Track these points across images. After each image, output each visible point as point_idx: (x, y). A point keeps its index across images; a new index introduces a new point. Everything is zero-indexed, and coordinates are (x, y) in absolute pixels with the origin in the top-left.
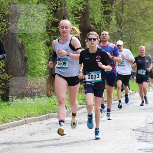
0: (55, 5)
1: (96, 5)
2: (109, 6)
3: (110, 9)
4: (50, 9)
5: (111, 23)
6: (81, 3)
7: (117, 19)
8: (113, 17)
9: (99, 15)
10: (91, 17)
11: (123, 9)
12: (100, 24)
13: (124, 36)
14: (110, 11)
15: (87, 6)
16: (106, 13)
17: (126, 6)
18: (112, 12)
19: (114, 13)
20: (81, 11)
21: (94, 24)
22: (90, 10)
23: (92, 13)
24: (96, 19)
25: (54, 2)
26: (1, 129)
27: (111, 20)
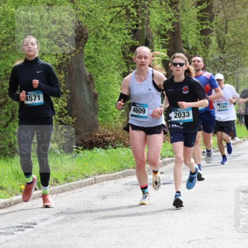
0: (134, 23)
1: (190, 22)
2: (207, 24)
3: (209, 27)
4: (128, 29)
5: (210, 46)
6: (170, 20)
7: (219, 42)
8: (213, 39)
9: (195, 36)
10: (183, 38)
11: (226, 27)
12: (196, 48)
13: (228, 64)
14: (209, 30)
15: (178, 24)
16: (204, 32)
17: (231, 24)
18: (212, 31)
19: (214, 33)
20: (169, 30)
21: (188, 49)
22: (182, 29)
23: (185, 33)
24: (190, 41)
25: (134, 19)
26: (63, 191)
27: (211, 42)
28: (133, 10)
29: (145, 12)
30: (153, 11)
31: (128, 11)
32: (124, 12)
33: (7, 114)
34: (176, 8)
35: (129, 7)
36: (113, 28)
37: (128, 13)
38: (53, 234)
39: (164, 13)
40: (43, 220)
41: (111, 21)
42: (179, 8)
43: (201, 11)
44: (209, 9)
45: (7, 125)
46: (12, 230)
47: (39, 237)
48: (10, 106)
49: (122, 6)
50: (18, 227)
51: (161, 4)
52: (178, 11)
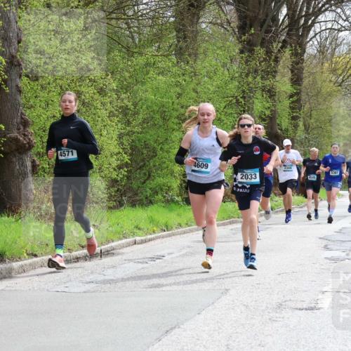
0: (242, 109)
1: (284, 110)
2: (297, 112)
3: (298, 114)
4: (236, 113)
5: (299, 128)
6: (269, 108)
7: (305, 125)
8: (301, 124)
9: (287, 120)
10: (278, 122)
11: (311, 115)
12: (288, 129)
13: (311, 142)
14: (297, 116)
15: (275, 111)
16: (294, 118)
17: (314, 113)
18: (300, 118)
19: (301, 119)
20: (268, 116)
21: (281, 130)
22: (277, 116)
23: (280, 118)
24: (283, 124)
25: (242, 106)
26: (185, 233)
27: (299, 126)
28: (241, 100)
29: (251, 101)
30: (256, 101)
31: (237, 100)
32: (234, 101)
33: (145, 174)
34: (274, 99)
35: (239, 97)
36: (226, 113)
37: (238, 101)
38: (176, 265)
39: (264, 103)
40: (169, 254)
41: (225, 107)
42: (276, 99)
43: (293, 102)
44: (298, 101)
45: (144, 182)
46: (146, 260)
47: (166, 266)
48: (148, 168)
49: (233, 97)
50: (151, 258)
51: (263, 96)
52: (275, 101)
